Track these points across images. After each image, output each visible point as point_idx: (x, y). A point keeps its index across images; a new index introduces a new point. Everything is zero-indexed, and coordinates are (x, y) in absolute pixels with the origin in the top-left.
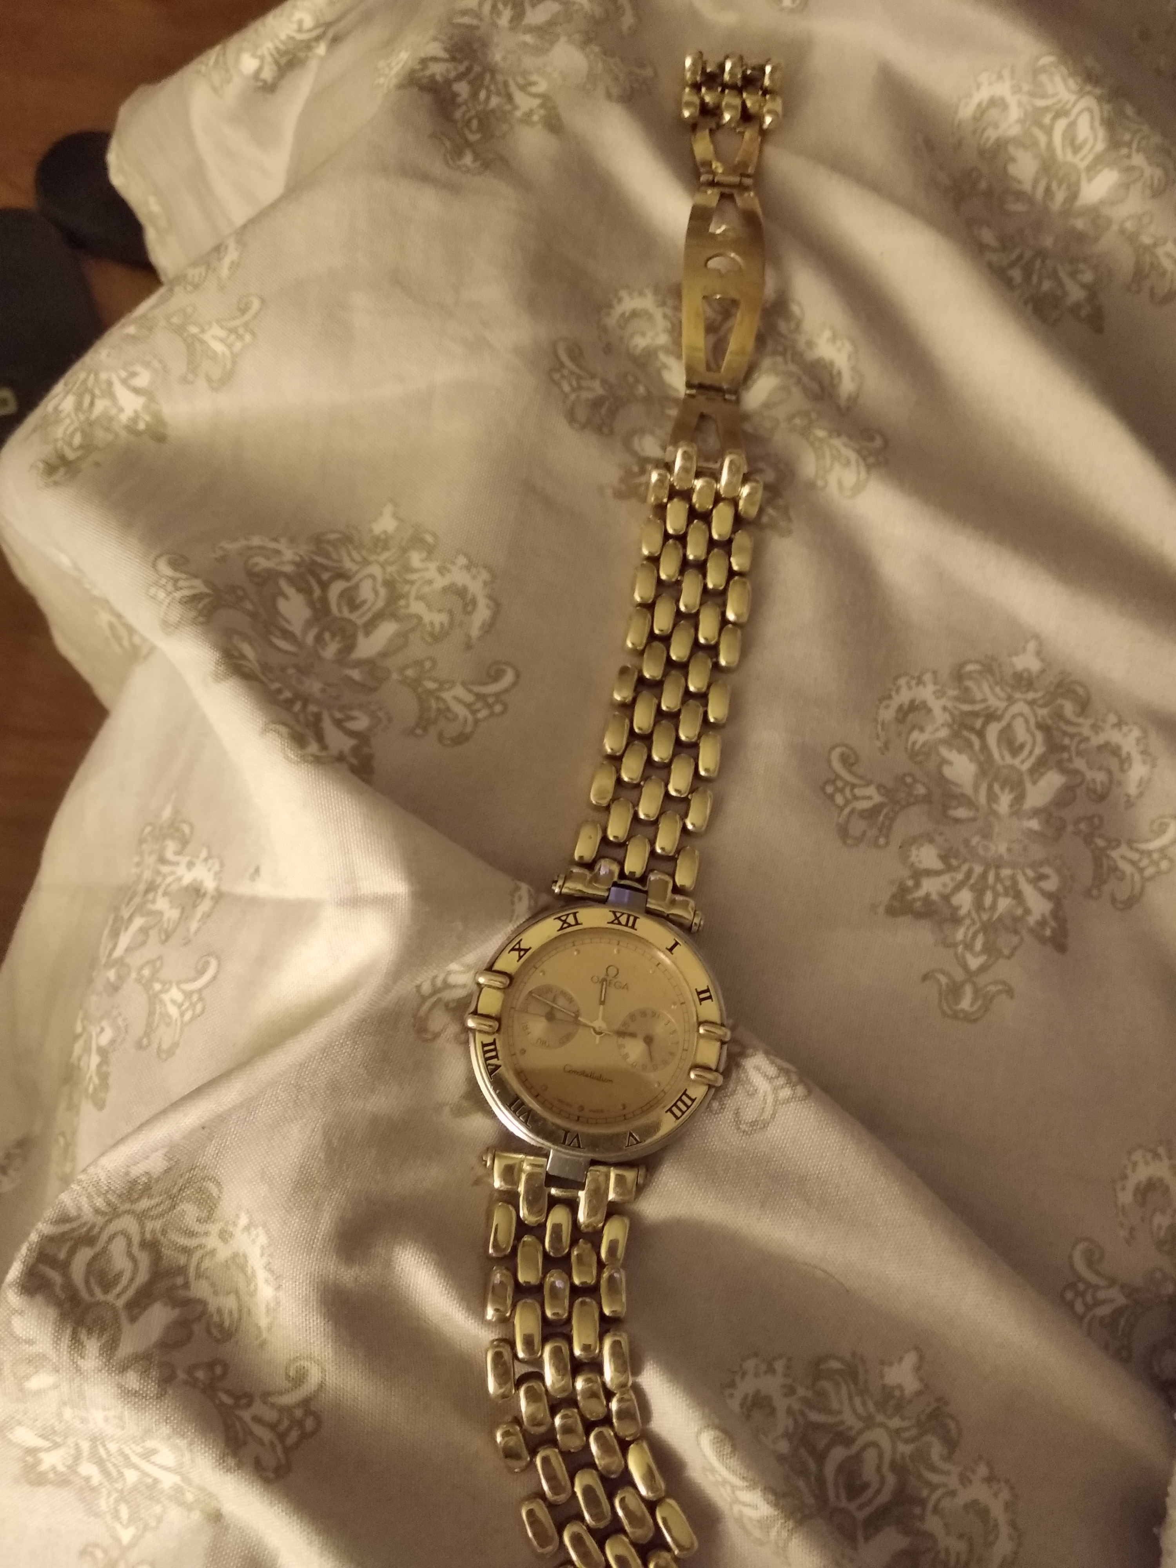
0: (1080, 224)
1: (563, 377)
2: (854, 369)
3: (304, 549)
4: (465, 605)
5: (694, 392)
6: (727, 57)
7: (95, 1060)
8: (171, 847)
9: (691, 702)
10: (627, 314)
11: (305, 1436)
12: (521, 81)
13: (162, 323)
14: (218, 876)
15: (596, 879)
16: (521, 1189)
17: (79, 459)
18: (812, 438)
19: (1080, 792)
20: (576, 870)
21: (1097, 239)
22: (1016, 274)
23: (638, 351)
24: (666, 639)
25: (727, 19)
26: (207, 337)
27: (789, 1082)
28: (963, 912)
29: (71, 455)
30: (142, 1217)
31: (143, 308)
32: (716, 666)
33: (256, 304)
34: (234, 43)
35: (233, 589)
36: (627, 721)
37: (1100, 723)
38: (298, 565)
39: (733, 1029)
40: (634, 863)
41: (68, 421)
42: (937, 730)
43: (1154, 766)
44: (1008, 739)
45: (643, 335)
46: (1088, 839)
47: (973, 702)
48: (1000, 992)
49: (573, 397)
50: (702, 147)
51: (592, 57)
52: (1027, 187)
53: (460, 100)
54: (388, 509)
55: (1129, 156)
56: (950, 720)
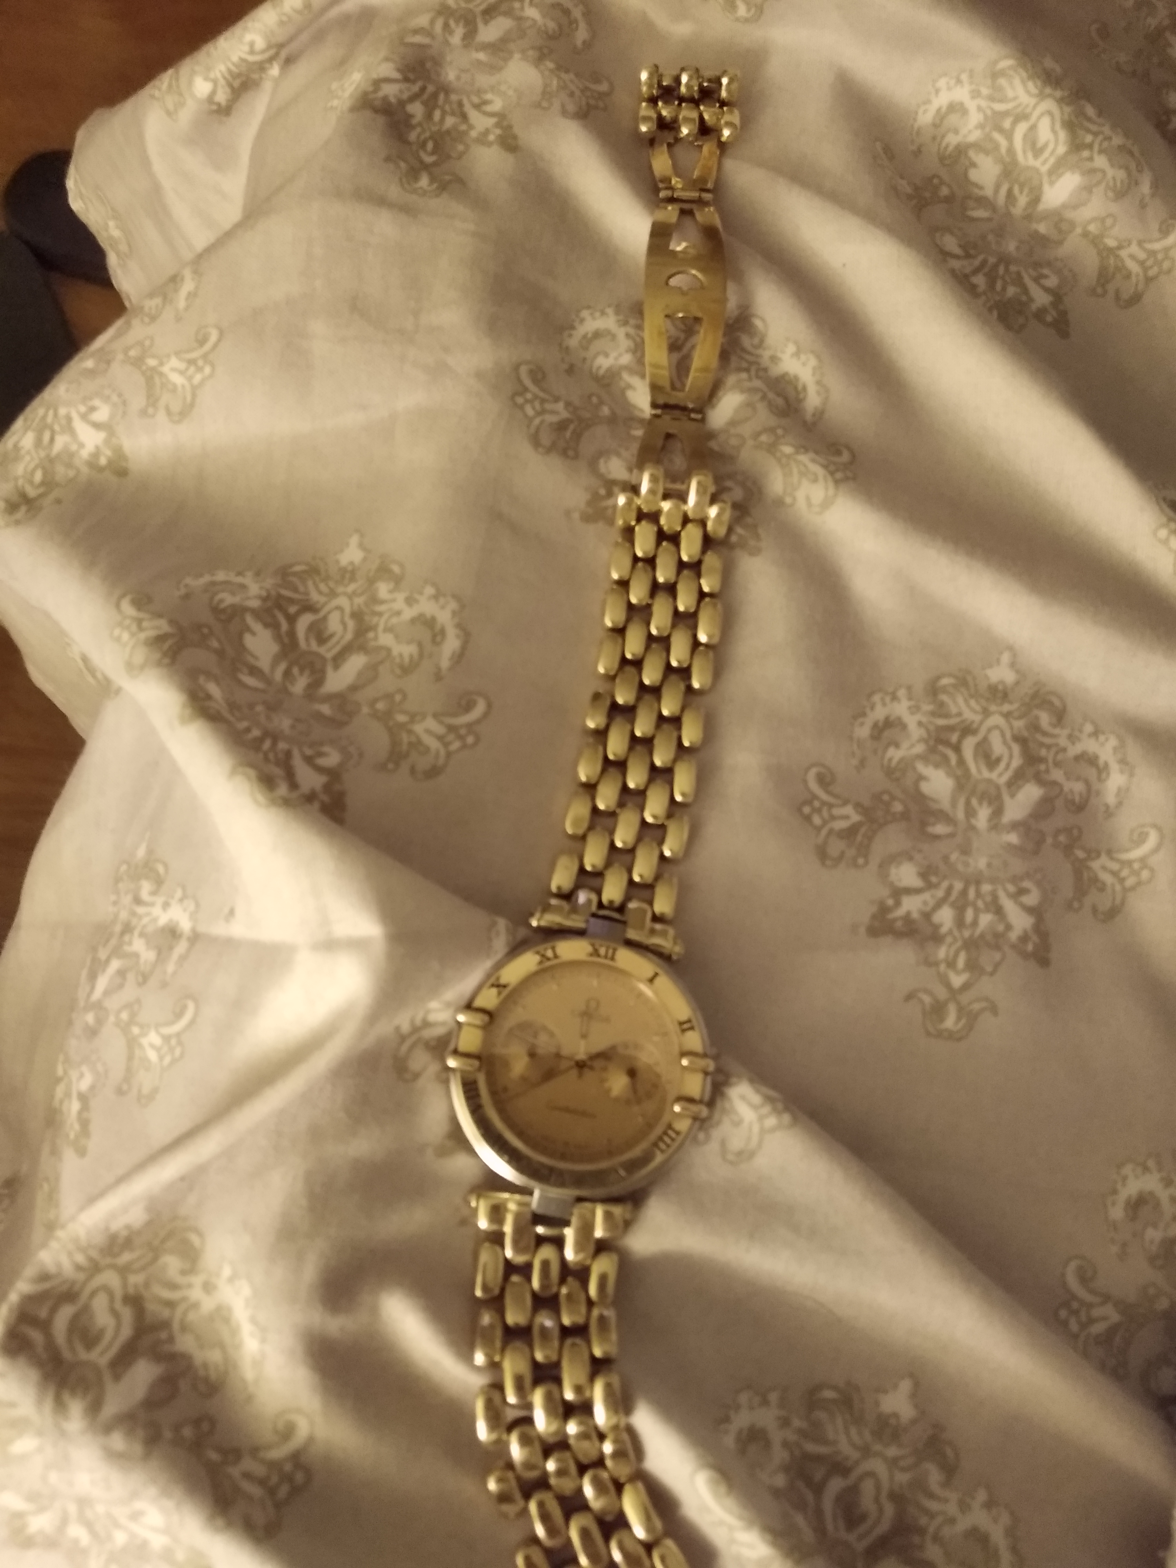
0: (1042, 228)
1: (527, 401)
2: (818, 383)
3: (269, 582)
4: (434, 636)
5: (659, 412)
6: (683, 70)
7: (75, 1106)
8: (146, 888)
9: (665, 726)
10: (590, 335)
11: (296, 1491)
12: (476, 100)
13: (120, 356)
14: (193, 916)
15: (575, 909)
16: (508, 1228)
17: (41, 496)
18: (778, 454)
19: (1059, 803)
20: (554, 902)
21: (1060, 243)
22: (980, 280)
23: (601, 372)
24: (638, 664)
25: (682, 30)
26: (165, 369)
27: (775, 1110)
28: (944, 930)
29: (32, 492)
30: (124, 1271)
31: (100, 341)
32: (689, 689)
33: (214, 336)
34: (187, 66)
35: (198, 627)
36: (601, 748)
37: (1077, 733)
38: (265, 599)
39: (716, 1058)
40: (613, 891)
41: (28, 458)
42: (912, 746)
43: (1132, 775)
44: (985, 754)
45: (607, 355)
46: (1068, 850)
47: (947, 716)
48: (983, 1010)
49: (537, 421)
50: (661, 163)
51: (547, 73)
52: (989, 192)
53: (414, 121)
54: (354, 540)
55: (1091, 159)
56: (925, 735)
